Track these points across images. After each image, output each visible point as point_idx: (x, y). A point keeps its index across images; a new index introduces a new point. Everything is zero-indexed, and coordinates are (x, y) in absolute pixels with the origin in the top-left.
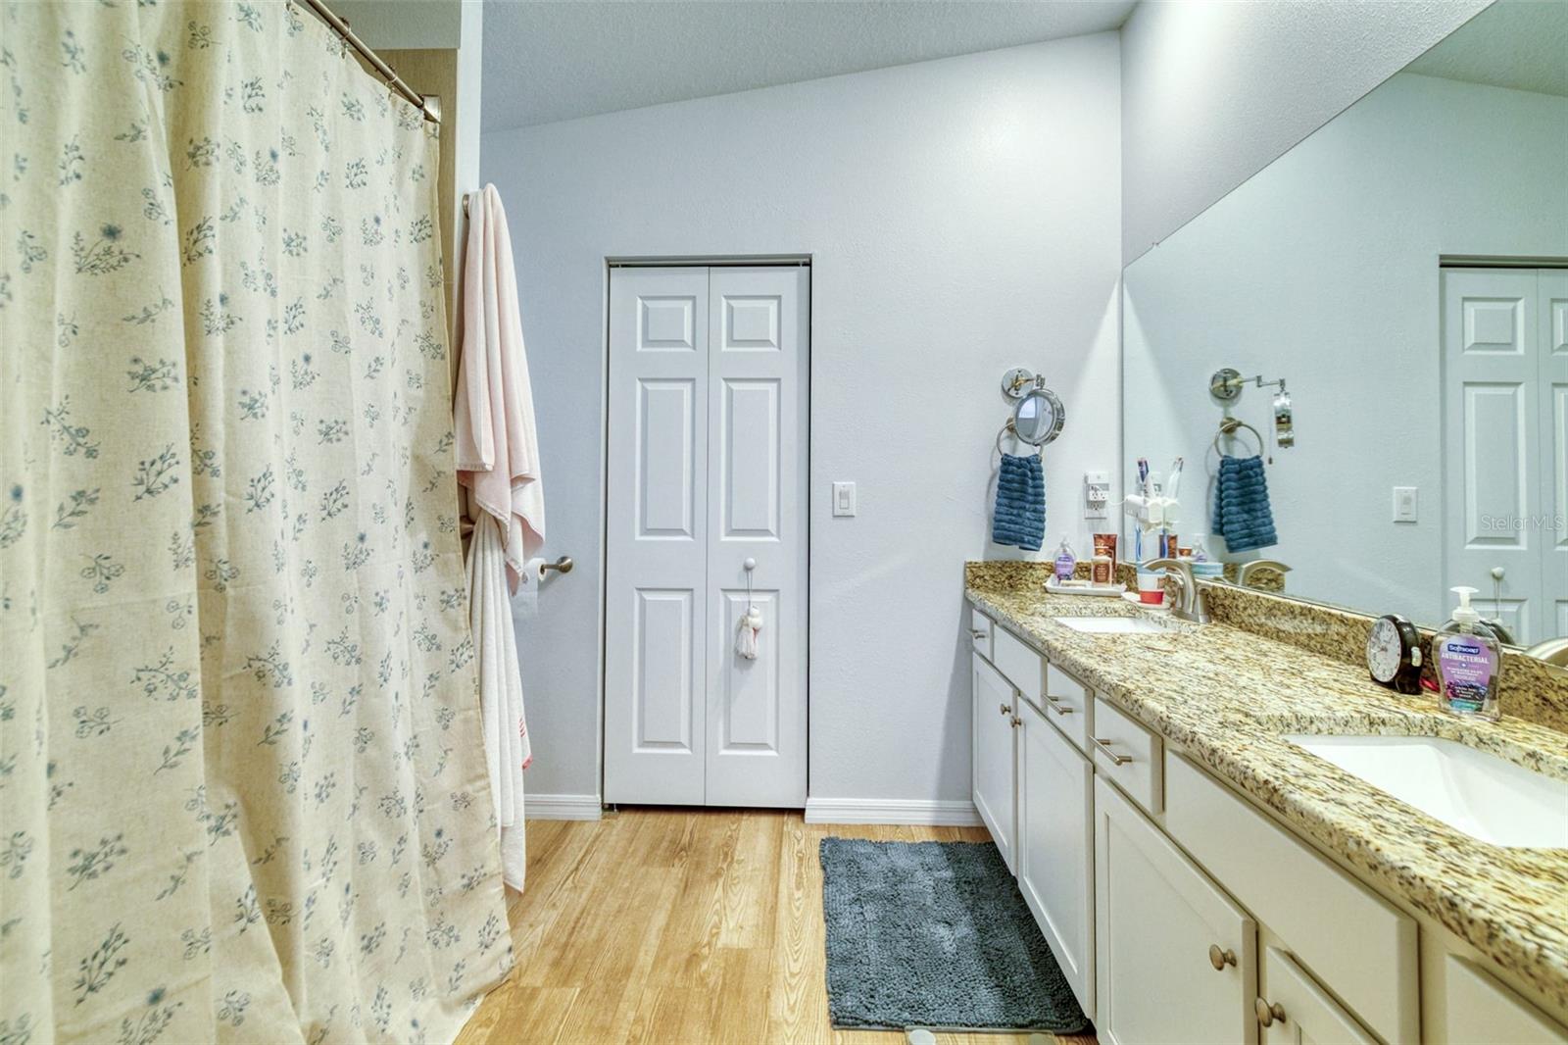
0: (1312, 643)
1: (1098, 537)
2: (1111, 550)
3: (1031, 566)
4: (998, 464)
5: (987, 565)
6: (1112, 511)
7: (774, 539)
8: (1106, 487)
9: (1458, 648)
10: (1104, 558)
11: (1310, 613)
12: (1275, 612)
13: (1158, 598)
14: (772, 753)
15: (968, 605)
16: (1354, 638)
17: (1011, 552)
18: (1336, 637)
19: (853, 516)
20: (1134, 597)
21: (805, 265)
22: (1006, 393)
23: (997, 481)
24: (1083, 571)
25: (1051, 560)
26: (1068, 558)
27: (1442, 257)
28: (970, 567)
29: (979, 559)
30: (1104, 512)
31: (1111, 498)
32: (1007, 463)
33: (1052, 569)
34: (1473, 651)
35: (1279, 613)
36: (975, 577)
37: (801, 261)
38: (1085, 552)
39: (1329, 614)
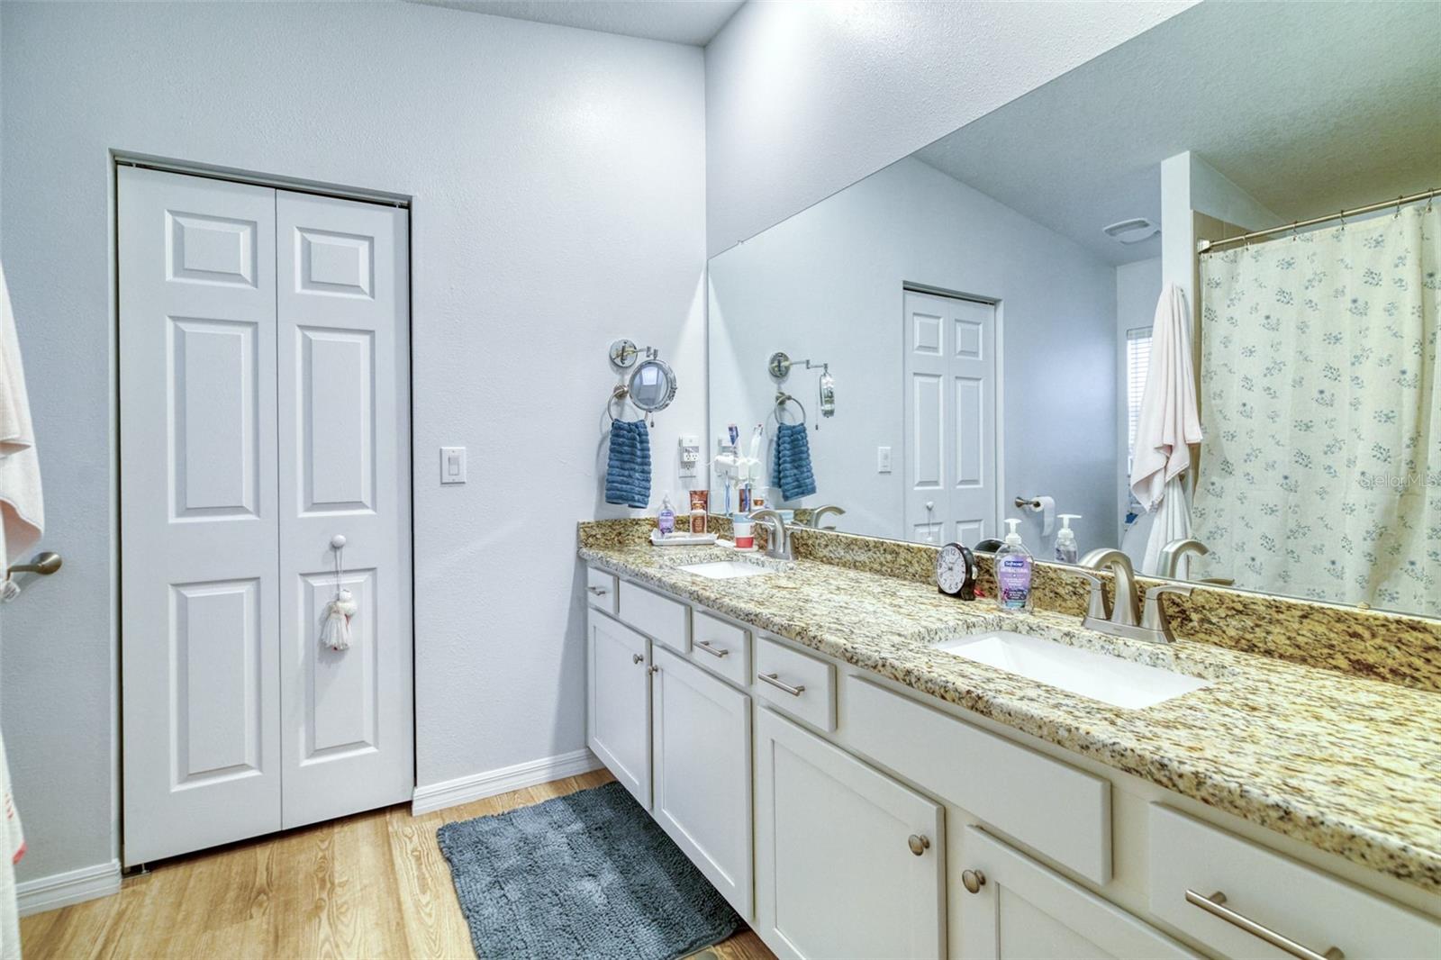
0: (884, 569)
1: (693, 494)
2: (705, 505)
3: (636, 522)
4: (608, 427)
5: (599, 524)
6: (700, 470)
7: (369, 512)
8: (696, 449)
9: (1011, 564)
10: (700, 512)
11: (882, 545)
12: (852, 547)
13: (749, 542)
14: (371, 750)
15: (581, 561)
16: (918, 562)
17: (622, 511)
18: (903, 562)
19: (464, 483)
20: (731, 544)
21: (401, 207)
22: (612, 360)
23: (608, 444)
24: (682, 523)
25: (654, 516)
26: (669, 513)
27: (905, 282)
28: (582, 527)
29: (591, 519)
30: (694, 471)
31: (699, 458)
32: (617, 427)
33: (655, 524)
34: (1020, 564)
35: (856, 548)
36: (588, 536)
37: (398, 202)
38: (682, 507)
39: (898, 545)
